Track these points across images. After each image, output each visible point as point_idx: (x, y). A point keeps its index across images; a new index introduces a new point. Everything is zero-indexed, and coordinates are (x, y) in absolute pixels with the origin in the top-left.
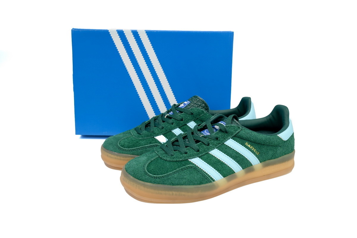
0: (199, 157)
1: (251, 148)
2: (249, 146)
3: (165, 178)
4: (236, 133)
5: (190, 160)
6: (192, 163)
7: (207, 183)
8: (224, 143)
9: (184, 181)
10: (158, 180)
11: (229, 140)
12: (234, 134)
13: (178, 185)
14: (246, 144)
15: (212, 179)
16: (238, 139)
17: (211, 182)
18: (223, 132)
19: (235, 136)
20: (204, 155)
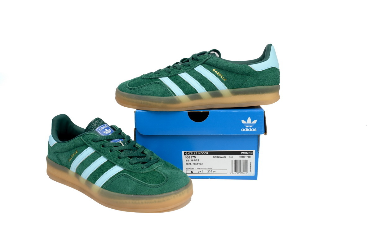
0: (168, 77)
1: (217, 74)
2: (216, 72)
3: (138, 90)
4: (205, 60)
5: (160, 78)
6: (161, 81)
7: (168, 96)
8: (193, 69)
9: (150, 92)
10: (133, 91)
11: (198, 66)
12: (203, 61)
13: (145, 95)
14: (214, 70)
15: (174, 94)
16: (207, 66)
17: (172, 96)
18: (195, 60)
19: (204, 63)
20: (173, 76)
